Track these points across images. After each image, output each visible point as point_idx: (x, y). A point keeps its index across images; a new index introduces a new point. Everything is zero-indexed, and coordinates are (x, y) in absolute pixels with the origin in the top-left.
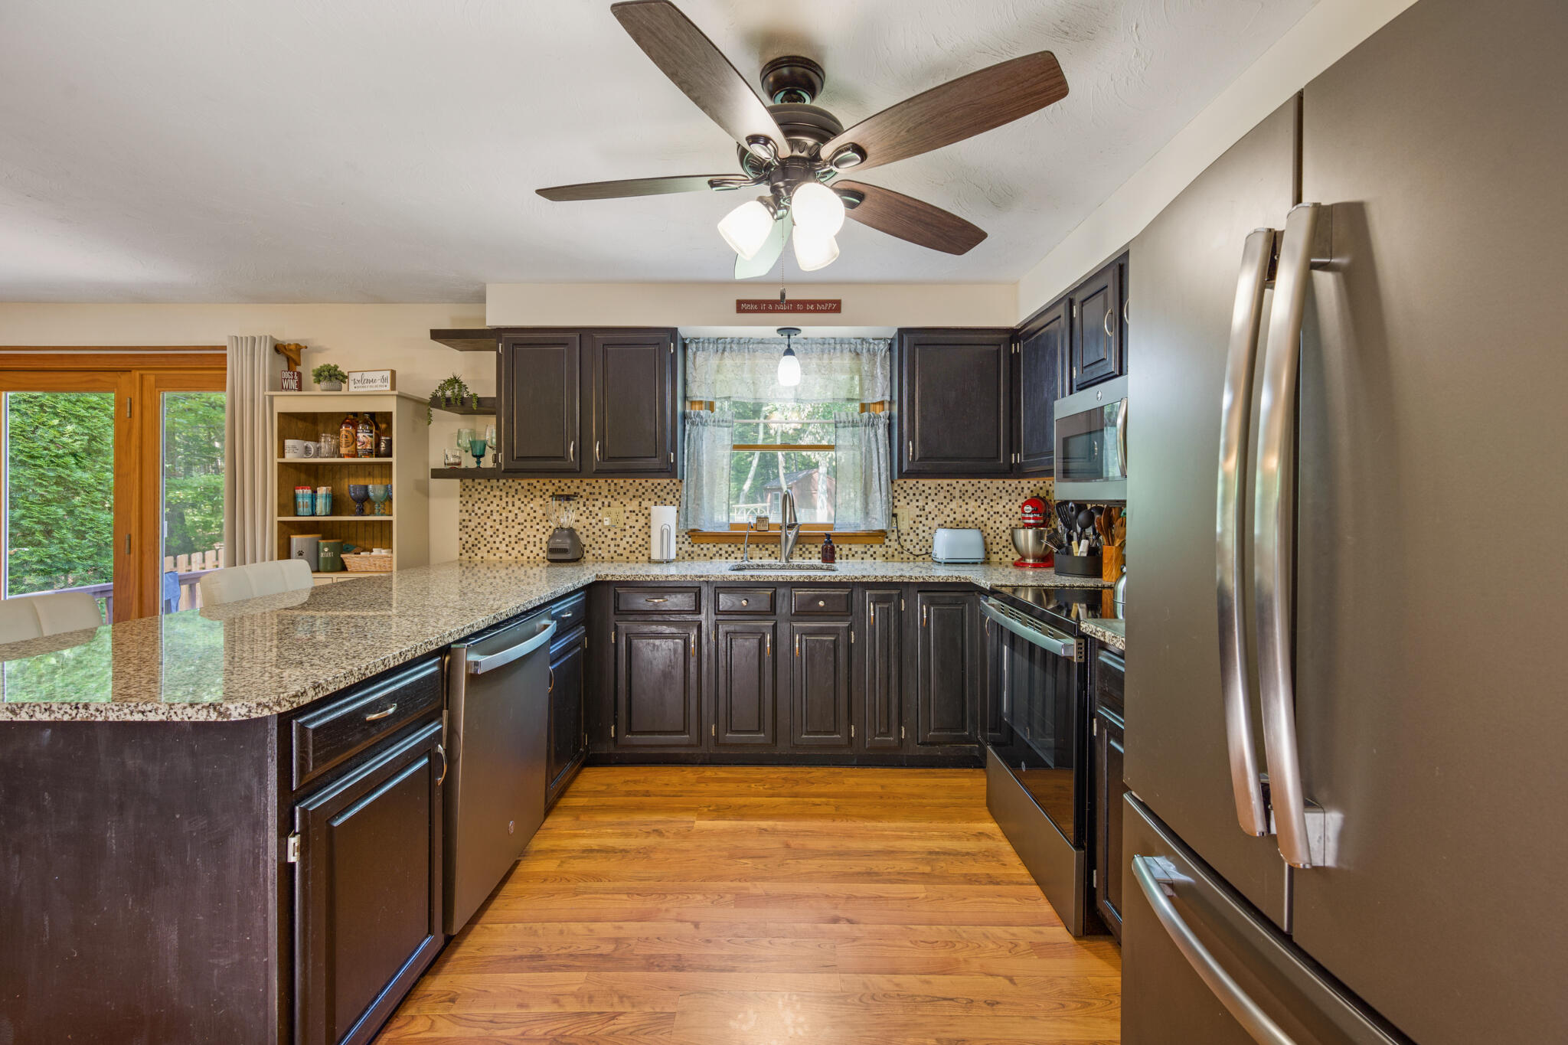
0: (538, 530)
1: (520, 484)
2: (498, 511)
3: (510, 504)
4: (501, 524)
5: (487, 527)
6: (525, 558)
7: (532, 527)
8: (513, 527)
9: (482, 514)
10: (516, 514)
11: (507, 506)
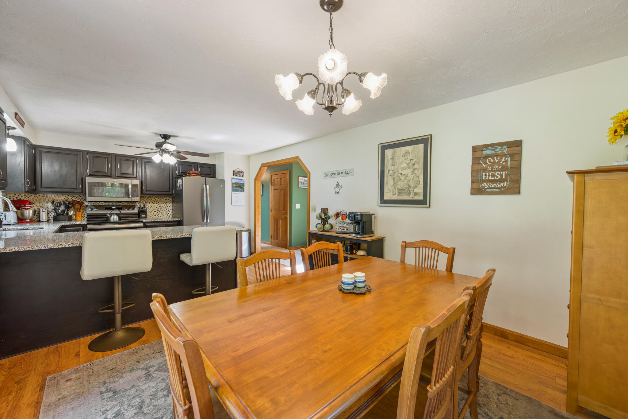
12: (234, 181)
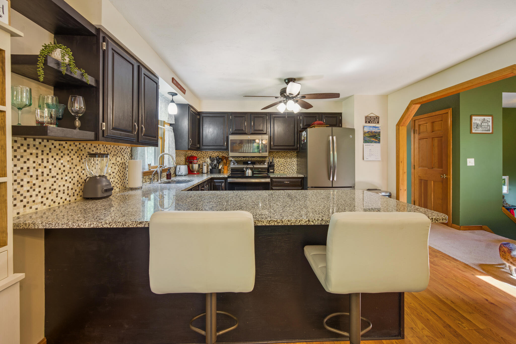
0: (66, 180)
1: (53, 144)
2: (34, 168)
3: (45, 161)
4: (37, 179)
5: (24, 183)
6: (56, 204)
7: (62, 178)
8: (48, 180)
9: (19, 171)
10: (50, 169)
11: (43, 162)
12: (366, 130)
